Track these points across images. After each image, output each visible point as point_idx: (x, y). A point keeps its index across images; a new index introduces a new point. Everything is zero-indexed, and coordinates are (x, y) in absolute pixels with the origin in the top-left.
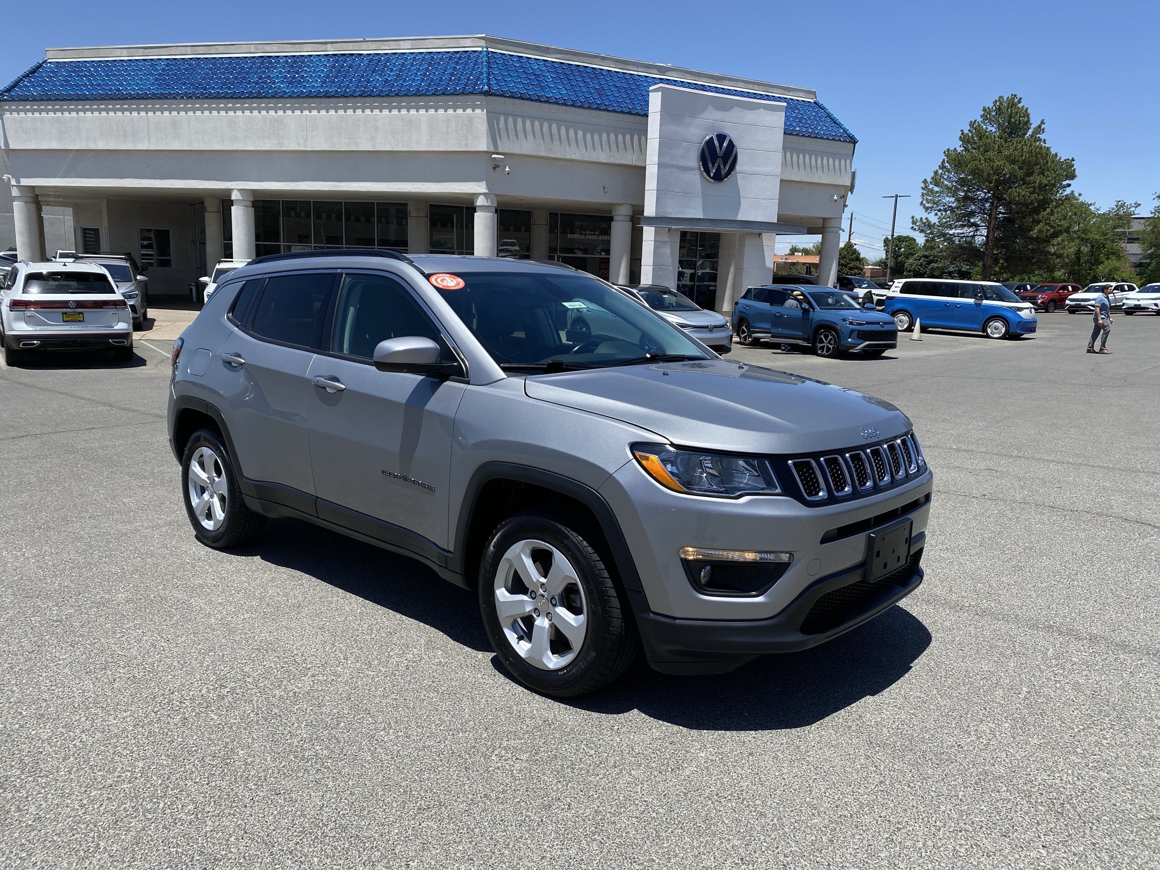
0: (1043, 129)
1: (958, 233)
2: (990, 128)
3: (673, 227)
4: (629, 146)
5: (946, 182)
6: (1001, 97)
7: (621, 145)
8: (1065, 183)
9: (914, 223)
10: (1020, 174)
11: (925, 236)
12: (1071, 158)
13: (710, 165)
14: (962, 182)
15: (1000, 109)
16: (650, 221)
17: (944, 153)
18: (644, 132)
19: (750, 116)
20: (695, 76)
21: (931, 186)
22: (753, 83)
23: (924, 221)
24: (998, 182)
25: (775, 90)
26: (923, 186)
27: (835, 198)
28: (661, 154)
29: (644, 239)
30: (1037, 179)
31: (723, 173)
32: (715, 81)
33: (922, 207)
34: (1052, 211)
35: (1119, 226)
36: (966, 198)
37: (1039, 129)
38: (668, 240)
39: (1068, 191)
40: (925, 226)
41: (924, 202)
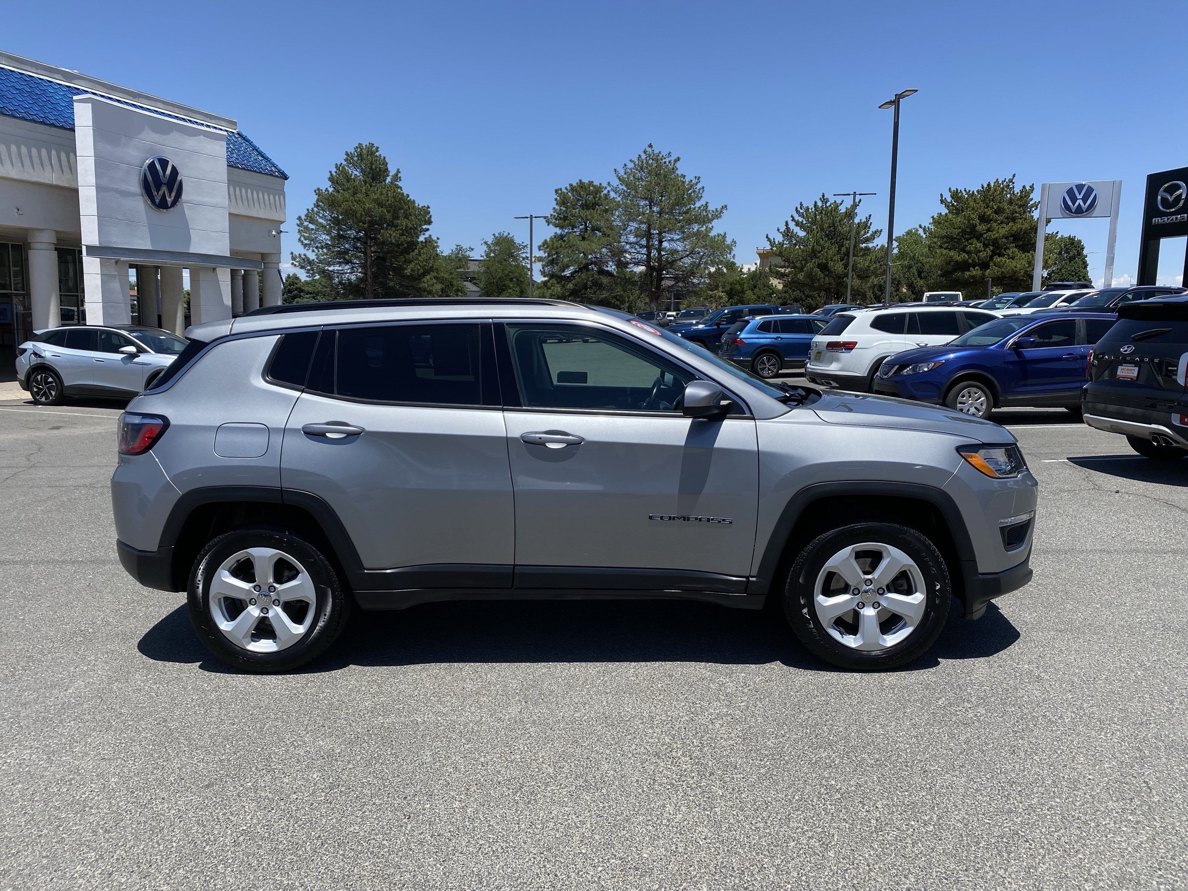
0: (400, 178)
1: (337, 270)
2: (356, 172)
3: (122, 259)
4: (46, 162)
5: (320, 220)
6: (360, 144)
7: (36, 160)
8: (424, 227)
9: (294, 259)
10: (389, 216)
11: (307, 272)
12: (426, 206)
13: (155, 193)
14: (336, 222)
15: (361, 155)
16: (93, 251)
17: (315, 191)
18: (71, 148)
19: (191, 143)
20: (108, 89)
21: (306, 223)
22: (174, 105)
23: (302, 256)
24: (372, 223)
25: (197, 116)
26: (298, 222)
27: (274, 233)
28: (98, 175)
29: (84, 272)
30: (403, 222)
31: (169, 200)
32: (131, 98)
33: (300, 244)
34: (419, 252)
35: (460, 267)
36: (340, 237)
37: (396, 177)
38: (116, 273)
39: (427, 234)
40: (304, 263)
41: (302, 239)
